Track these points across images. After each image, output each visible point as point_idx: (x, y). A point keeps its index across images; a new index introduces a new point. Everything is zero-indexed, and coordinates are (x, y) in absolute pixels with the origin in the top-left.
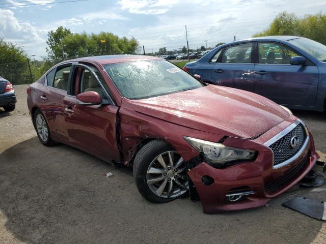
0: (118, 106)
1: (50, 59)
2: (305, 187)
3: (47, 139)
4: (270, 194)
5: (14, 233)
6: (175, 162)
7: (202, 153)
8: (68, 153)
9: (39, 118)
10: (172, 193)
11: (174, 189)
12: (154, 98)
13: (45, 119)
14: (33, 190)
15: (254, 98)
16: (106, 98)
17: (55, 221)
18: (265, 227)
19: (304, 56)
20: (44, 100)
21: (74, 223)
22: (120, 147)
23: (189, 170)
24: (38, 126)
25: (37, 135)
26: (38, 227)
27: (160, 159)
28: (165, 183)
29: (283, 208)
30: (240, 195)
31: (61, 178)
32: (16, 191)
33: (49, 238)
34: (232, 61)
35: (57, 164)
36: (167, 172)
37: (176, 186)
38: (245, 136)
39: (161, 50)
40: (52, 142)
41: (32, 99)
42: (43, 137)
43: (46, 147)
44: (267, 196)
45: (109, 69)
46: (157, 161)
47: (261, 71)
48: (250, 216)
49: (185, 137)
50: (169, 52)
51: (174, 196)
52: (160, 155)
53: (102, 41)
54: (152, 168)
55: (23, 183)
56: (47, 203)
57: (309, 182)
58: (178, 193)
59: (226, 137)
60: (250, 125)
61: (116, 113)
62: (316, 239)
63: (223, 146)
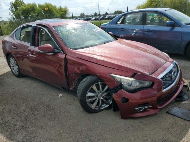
0: (65, 54)
1: (12, 20)
2: (178, 101)
3: (18, 73)
4: (160, 106)
5: (5, 136)
6: (103, 89)
7: (121, 84)
8: (33, 82)
9: (12, 60)
10: (101, 107)
11: (102, 104)
12: (88, 49)
13: (16, 60)
14: (13, 106)
15: (147, 47)
16: (57, 48)
17: (30, 127)
18: (158, 126)
19: (174, 21)
20: (15, 49)
21: (42, 128)
22: (67, 79)
23: (113, 94)
24: (11, 65)
25: (11, 70)
26: (20, 131)
27: (94, 87)
28: (97, 101)
29: (167, 114)
30: (144, 108)
31: (30, 98)
32: (3, 107)
33: (28, 138)
34: (129, 23)
35: (26, 89)
36: (98, 94)
37: (103, 102)
38: (146, 73)
39: (81, 14)
40: (21, 75)
41: (6, 47)
42: (15, 71)
43: (17, 78)
44: (159, 107)
45: (58, 29)
46: (92, 89)
47: (148, 30)
48: (149, 120)
49: (110, 74)
50: (86, 16)
51: (102, 108)
52: (94, 85)
53: (46, 9)
54: (89, 93)
55: (6, 102)
56: (23, 115)
57: (180, 98)
58: (105, 106)
59: (135, 74)
60: (148, 65)
61: (64, 58)
62: (188, 133)
63: (134, 79)
